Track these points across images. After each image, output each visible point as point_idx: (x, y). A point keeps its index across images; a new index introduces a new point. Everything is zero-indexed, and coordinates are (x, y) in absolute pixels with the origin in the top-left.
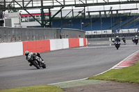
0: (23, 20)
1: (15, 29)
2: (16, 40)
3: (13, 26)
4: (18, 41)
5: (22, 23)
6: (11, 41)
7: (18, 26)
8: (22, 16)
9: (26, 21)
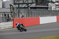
0: (57, 7)
1: (53, 11)
2: (54, 16)
3: (53, 10)
4: (55, 16)
5: (56, 8)
6: (52, 16)
7: (55, 10)
8: (57, 5)
9: (58, 8)
